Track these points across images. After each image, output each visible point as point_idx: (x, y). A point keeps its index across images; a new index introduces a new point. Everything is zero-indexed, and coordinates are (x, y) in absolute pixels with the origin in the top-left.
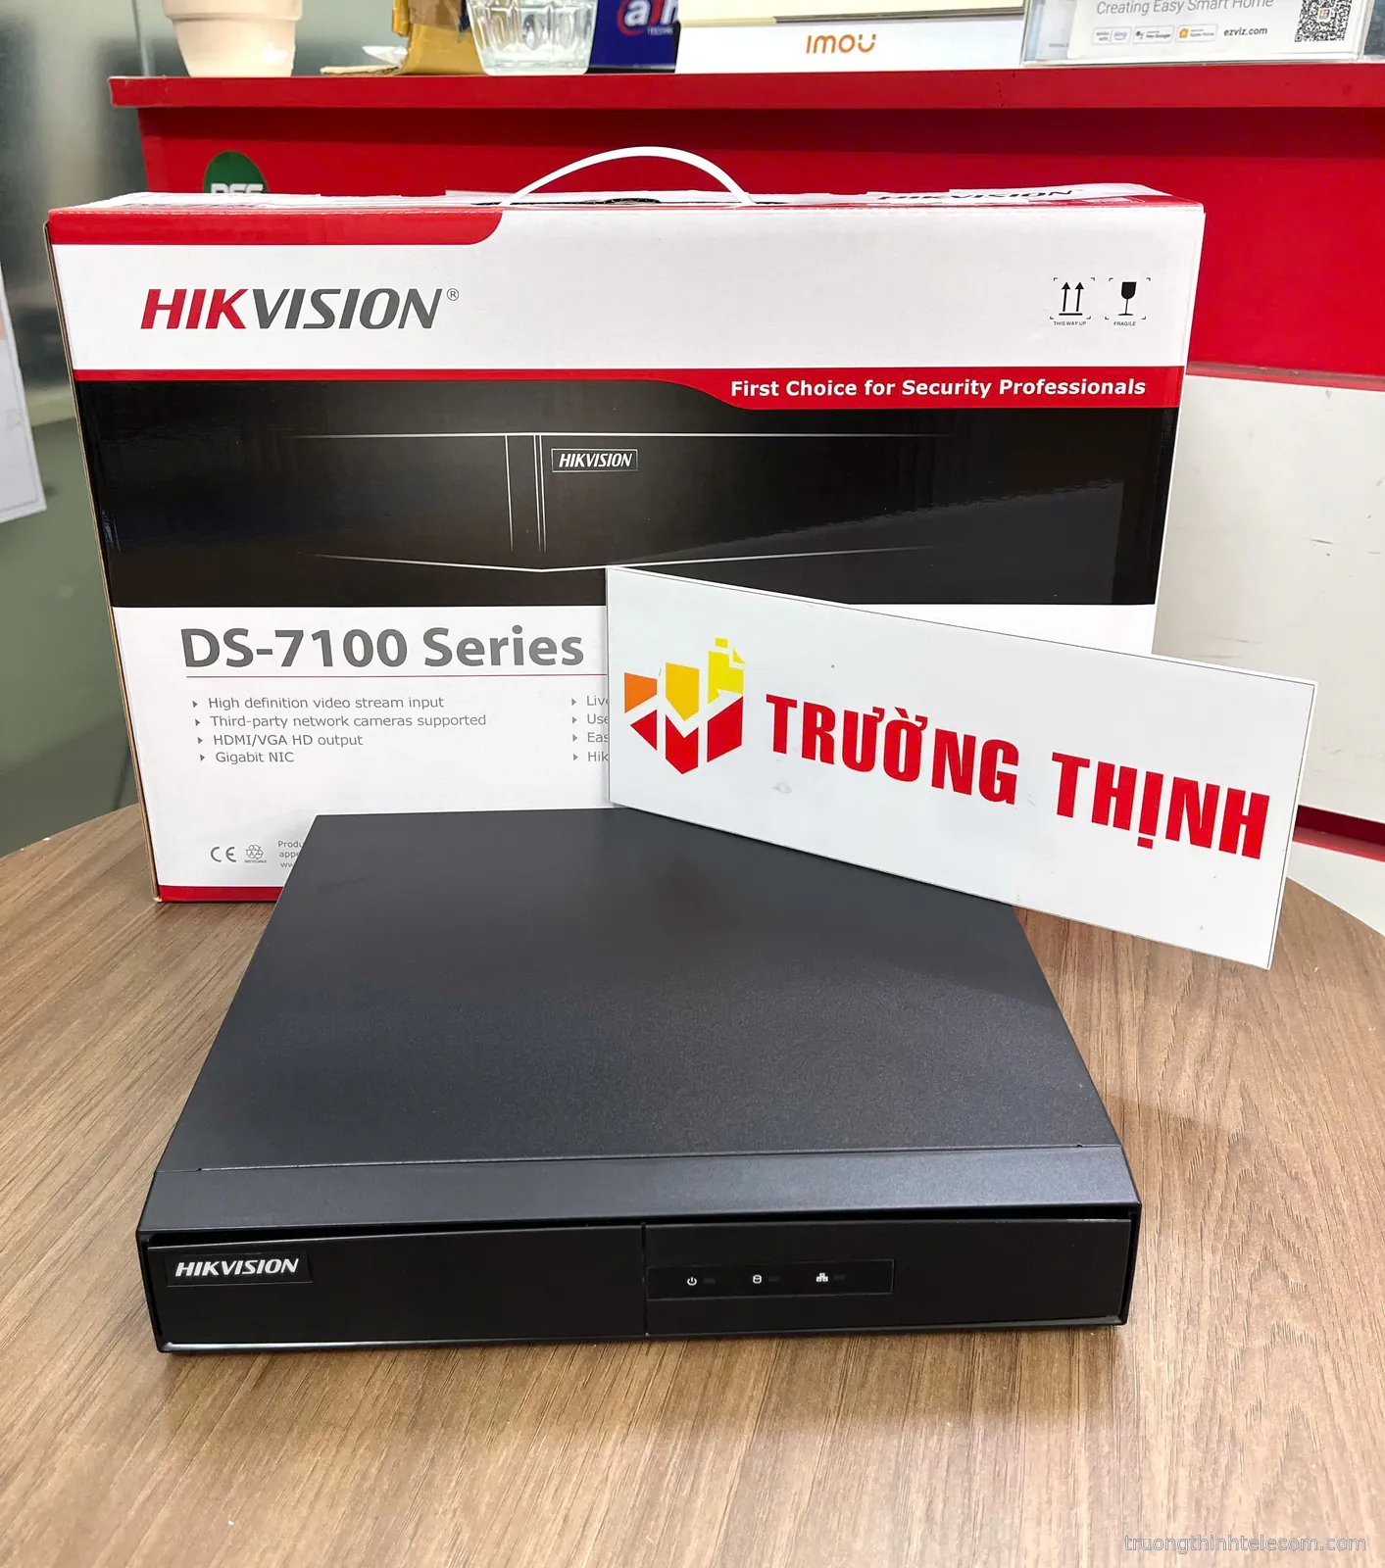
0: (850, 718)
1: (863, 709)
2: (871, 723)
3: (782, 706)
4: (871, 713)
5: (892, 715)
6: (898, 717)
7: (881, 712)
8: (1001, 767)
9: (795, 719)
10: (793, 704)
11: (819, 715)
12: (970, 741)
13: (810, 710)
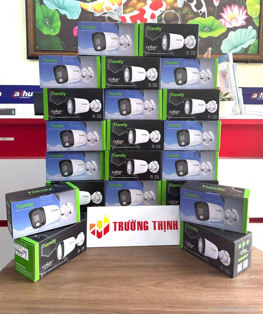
0: (125, 223)
1: (127, 221)
2: (128, 223)
3: (115, 223)
4: (128, 221)
5: (131, 221)
6: (132, 221)
7: (129, 221)
8: (146, 225)
9: (117, 225)
10: (117, 222)
11: (121, 224)
12: (142, 222)
13: (120, 223)
